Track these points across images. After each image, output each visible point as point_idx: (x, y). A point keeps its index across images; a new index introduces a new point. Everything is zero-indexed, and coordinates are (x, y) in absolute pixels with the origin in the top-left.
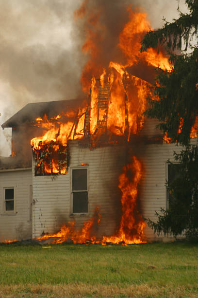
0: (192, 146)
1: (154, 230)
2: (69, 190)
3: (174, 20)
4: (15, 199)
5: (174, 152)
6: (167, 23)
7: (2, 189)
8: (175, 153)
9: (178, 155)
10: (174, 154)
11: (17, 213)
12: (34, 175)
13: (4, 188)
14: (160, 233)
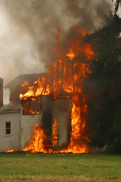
1: (88, 145)
2: (41, 123)
3: (100, 29)
4: (11, 128)
6: (96, 30)
7: (4, 122)
11: (12, 135)
12: (22, 115)
14: (92, 148)
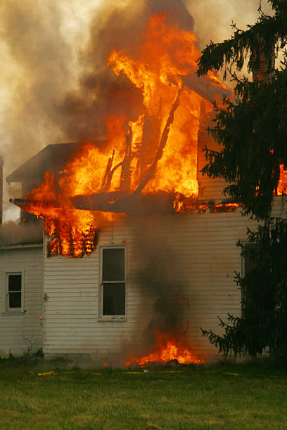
0: (275, 221)
1: (219, 347)
2: (97, 281)
3: (249, 26)
4: (22, 291)
5: (248, 229)
6: (239, 30)
7: (4, 275)
8: (249, 231)
9: (254, 234)
10: (248, 233)
11: (25, 311)
12: (46, 256)
13: (7, 273)
14: (229, 353)
